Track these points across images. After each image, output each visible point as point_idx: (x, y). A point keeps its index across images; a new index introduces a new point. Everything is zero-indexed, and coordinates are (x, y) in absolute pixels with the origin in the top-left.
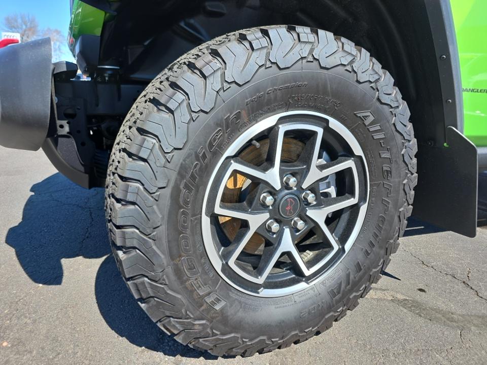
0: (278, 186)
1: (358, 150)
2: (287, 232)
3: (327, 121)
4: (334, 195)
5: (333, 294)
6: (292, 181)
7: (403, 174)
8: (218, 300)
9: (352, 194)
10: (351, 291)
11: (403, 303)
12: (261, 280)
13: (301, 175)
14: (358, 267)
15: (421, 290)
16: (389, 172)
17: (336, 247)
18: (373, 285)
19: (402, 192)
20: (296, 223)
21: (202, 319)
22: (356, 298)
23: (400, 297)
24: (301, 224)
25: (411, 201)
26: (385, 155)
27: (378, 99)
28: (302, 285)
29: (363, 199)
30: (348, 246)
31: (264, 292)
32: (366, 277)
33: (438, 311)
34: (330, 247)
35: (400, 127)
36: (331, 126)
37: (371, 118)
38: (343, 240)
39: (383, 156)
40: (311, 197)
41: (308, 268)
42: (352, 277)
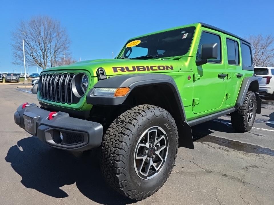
0: (148, 147)
1: (165, 133)
2: (151, 159)
3: (158, 128)
4: (159, 146)
5: (164, 174)
6: (151, 145)
7: (176, 137)
8: (139, 183)
9: (165, 145)
10: (168, 172)
11: (179, 173)
12: (147, 175)
13: (153, 143)
14: (169, 165)
15: (183, 168)
16: (172, 137)
17: (163, 160)
18: (172, 169)
19: (176, 141)
20: (153, 156)
21: (136, 189)
22: (169, 174)
23: (178, 171)
24: (154, 156)
25: (178, 143)
26: (171, 133)
27: (168, 120)
28: (156, 174)
29: (167, 146)
30: (165, 159)
31: (148, 178)
32: (171, 167)
33: (188, 173)
34: (161, 161)
35: (173, 125)
36: (159, 129)
37: (167, 125)
38: (164, 158)
39: (170, 133)
40: (156, 148)
41: (157, 168)
42: (168, 168)
